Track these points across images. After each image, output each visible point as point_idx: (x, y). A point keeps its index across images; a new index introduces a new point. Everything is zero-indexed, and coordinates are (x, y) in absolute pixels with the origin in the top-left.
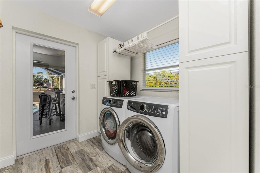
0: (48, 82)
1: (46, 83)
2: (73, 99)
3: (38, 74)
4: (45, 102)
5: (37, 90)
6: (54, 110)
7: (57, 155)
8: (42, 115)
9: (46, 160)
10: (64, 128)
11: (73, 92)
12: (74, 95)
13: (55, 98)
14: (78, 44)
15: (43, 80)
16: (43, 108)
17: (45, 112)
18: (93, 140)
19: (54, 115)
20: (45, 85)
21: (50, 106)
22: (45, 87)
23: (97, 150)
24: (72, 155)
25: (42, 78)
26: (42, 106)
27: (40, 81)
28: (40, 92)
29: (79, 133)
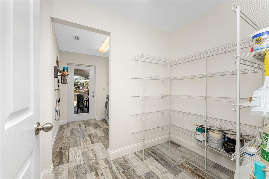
0: (83, 85)
1: (82, 86)
2: (93, 96)
3: (76, 80)
4: (80, 99)
5: (75, 92)
6: (85, 105)
7: (84, 123)
8: (78, 107)
9: (80, 124)
10: (89, 112)
11: (93, 92)
12: (93, 94)
13: (87, 99)
14: (96, 66)
15: (79, 84)
16: (79, 103)
17: (80, 106)
18: (104, 120)
19: (85, 108)
20: (81, 88)
21: (83, 102)
22: (81, 90)
23: (104, 123)
24: (91, 124)
25: (78, 82)
26: (79, 102)
27: (77, 84)
28: (77, 93)
29: (96, 116)
